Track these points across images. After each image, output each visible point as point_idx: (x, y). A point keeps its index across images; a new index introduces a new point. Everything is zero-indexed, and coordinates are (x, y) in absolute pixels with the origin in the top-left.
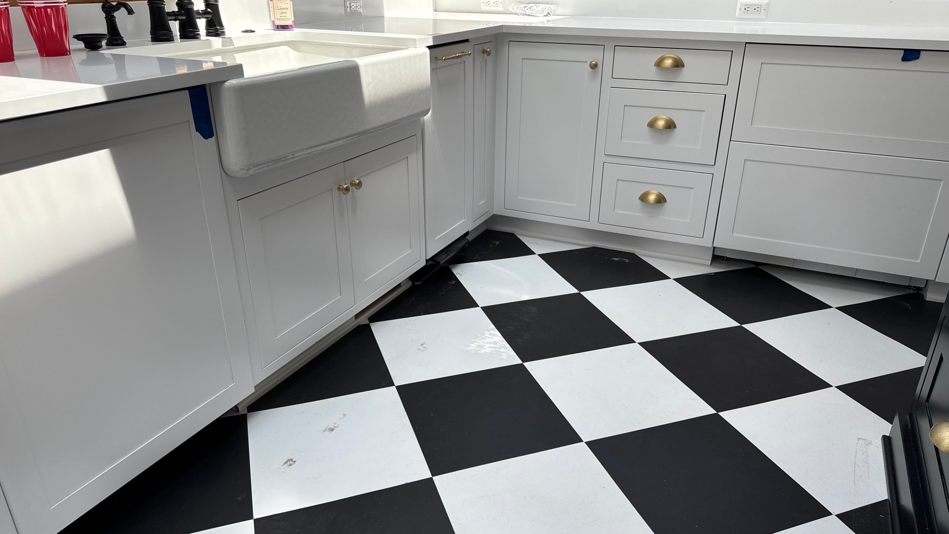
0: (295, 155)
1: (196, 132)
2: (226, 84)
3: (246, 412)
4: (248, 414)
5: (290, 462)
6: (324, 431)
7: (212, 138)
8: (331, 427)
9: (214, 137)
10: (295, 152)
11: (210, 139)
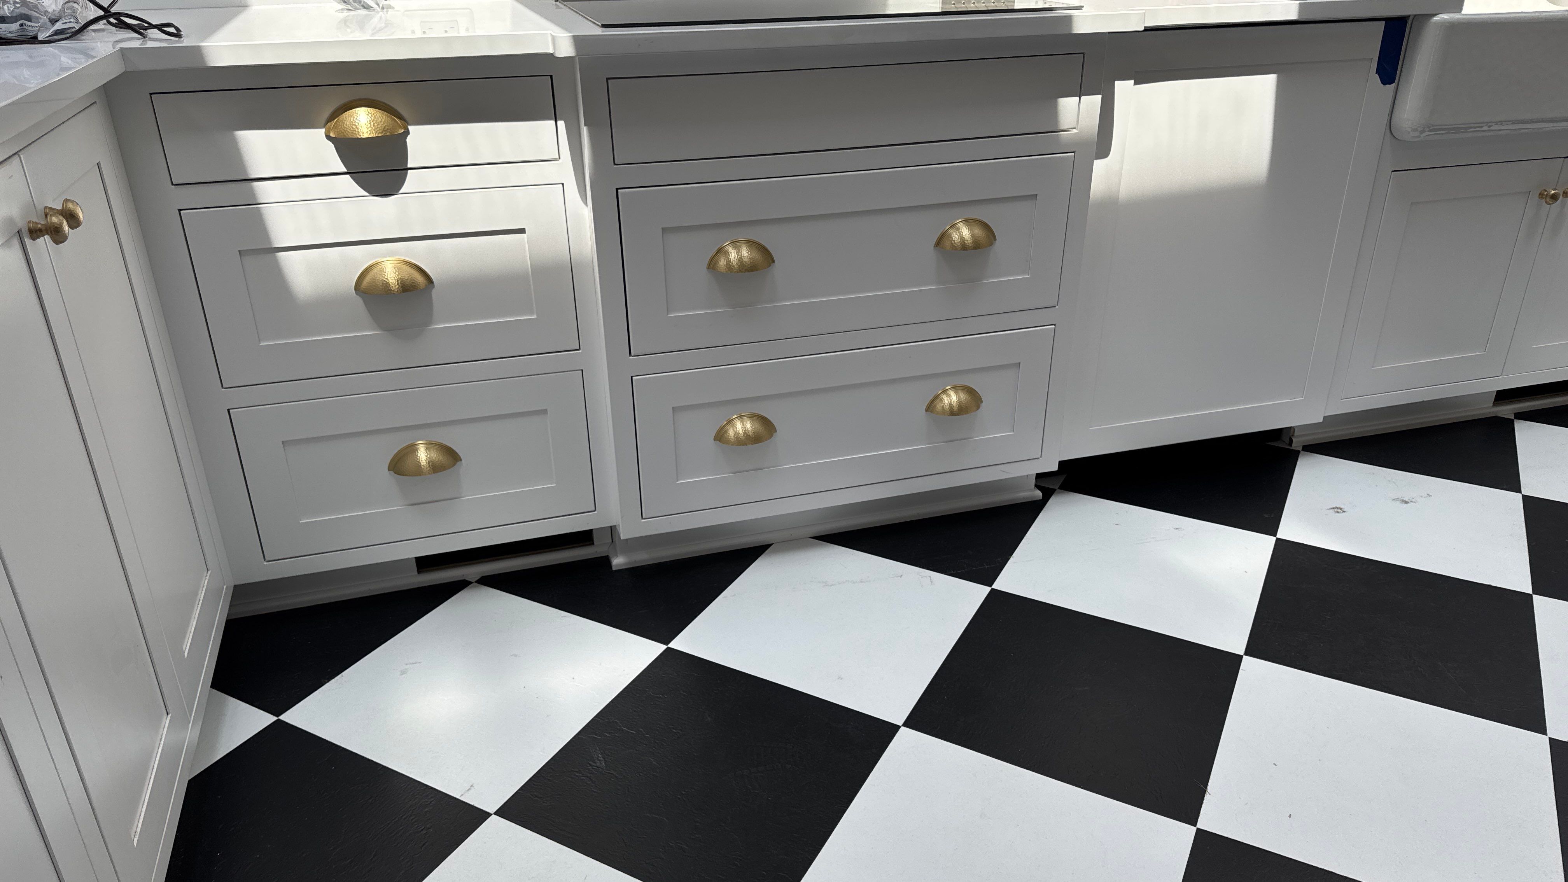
0: (1492, 128)
1: (1376, 73)
2: (1434, 18)
3: (1300, 450)
4: (1302, 452)
5: (1339, 510)
6: (1394, 500)
7: (1391, 85)
8: (1407, 499)
9: (1394, 84)
10: (1494, 122)
11: (1389, 85)
